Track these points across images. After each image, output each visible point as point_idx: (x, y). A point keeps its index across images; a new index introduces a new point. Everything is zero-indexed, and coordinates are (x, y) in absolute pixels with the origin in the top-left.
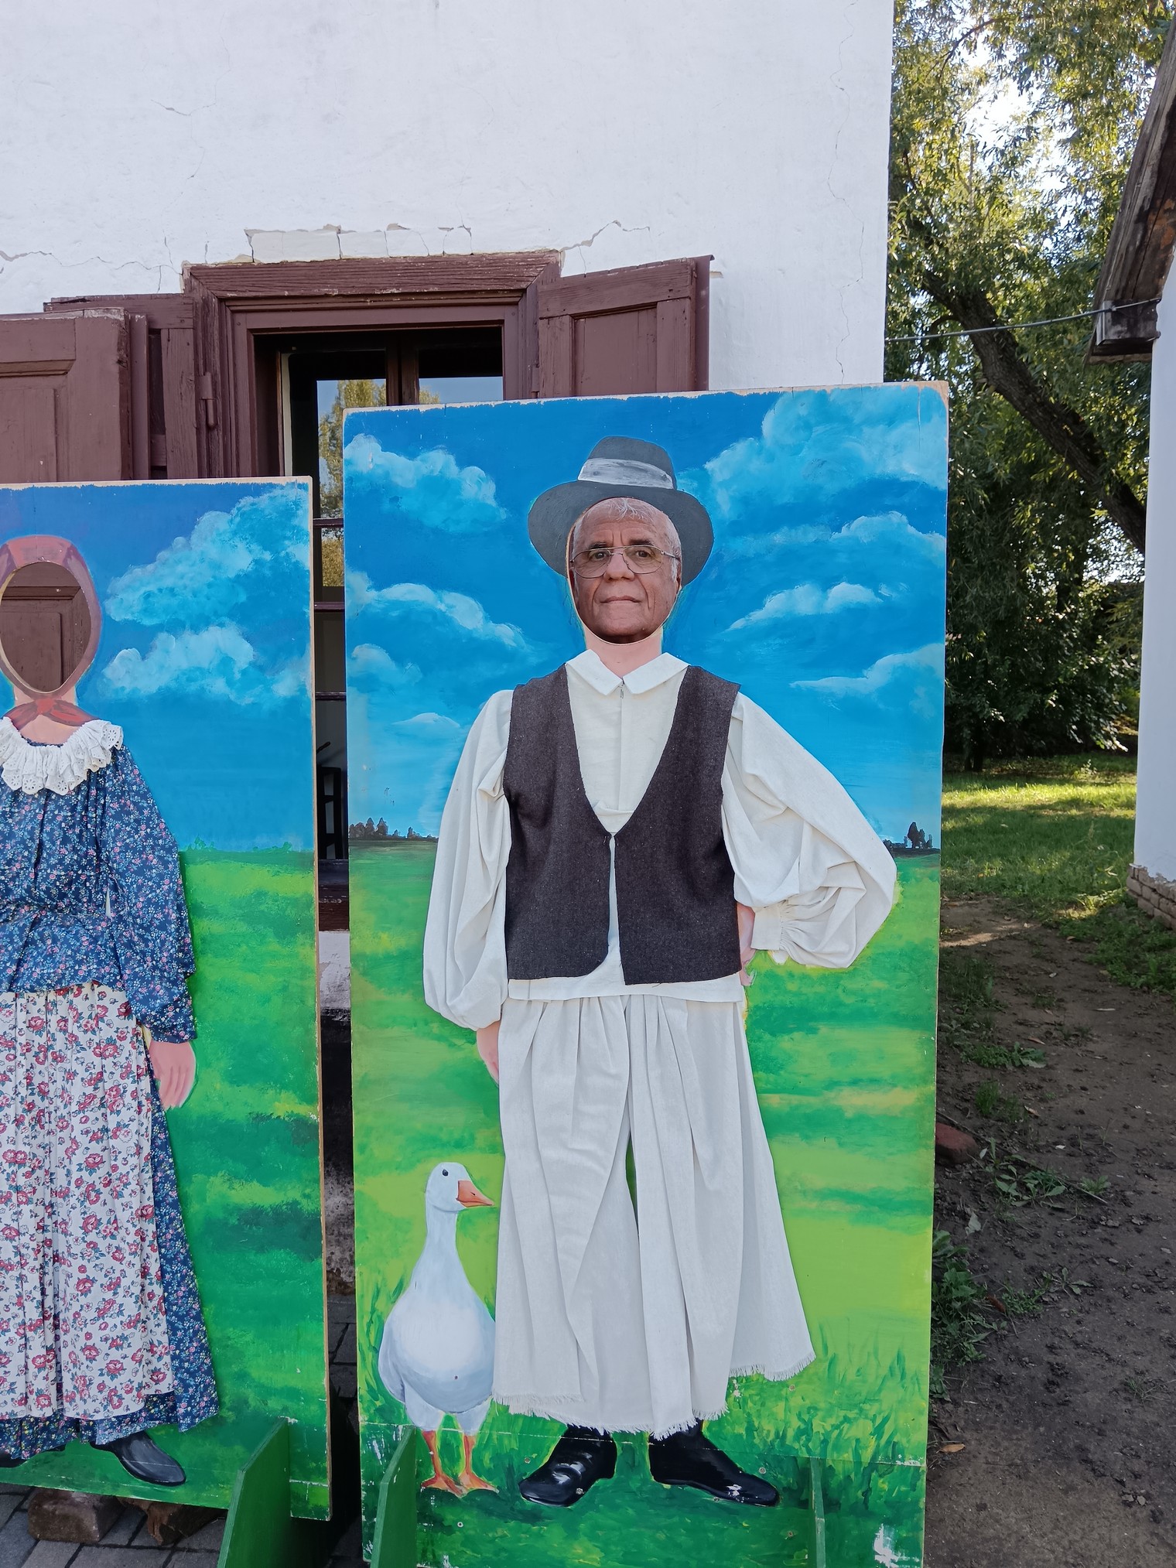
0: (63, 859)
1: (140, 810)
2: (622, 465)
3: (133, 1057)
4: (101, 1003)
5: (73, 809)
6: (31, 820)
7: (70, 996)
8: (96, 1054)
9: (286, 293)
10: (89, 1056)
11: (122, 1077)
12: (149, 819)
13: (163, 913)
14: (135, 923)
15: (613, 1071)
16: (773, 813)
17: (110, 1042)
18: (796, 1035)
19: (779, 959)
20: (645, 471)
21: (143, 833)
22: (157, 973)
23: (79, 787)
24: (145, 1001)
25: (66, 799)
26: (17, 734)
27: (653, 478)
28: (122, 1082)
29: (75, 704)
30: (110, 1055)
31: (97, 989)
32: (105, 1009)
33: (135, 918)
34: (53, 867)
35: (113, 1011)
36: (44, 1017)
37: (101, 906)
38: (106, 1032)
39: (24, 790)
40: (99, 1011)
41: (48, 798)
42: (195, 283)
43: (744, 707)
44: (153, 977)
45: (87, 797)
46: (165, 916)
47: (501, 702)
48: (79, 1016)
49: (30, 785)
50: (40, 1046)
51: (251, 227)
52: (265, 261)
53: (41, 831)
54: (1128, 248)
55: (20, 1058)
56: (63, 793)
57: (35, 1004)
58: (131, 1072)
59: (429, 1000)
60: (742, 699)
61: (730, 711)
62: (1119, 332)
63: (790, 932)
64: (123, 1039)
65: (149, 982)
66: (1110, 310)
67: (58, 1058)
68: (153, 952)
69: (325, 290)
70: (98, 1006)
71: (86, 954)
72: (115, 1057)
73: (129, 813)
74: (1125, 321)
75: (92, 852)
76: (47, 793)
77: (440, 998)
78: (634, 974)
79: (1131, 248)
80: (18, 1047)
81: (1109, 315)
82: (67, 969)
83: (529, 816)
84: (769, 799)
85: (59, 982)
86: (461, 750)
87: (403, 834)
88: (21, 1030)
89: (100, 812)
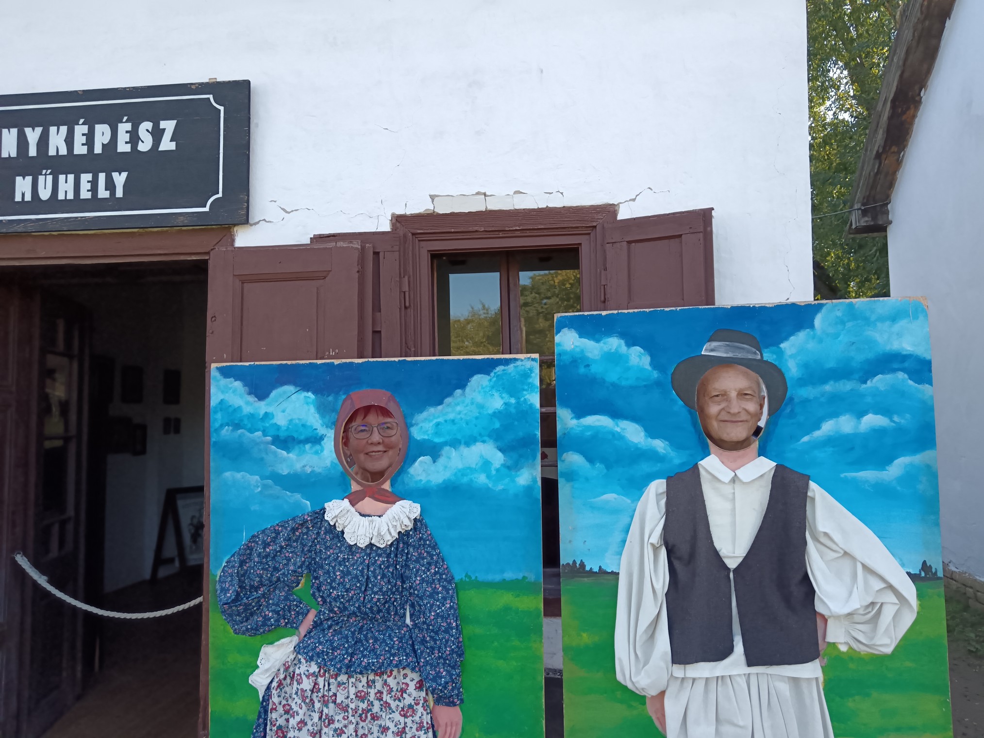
0: (382, 588)
1: (431, 556)
2: (728, 345)
3: (424, 717)
4: (404, 681)
5: (388, 556)
6: (361, 563)
7: (385, 677)
8: (401, 715)
9: (453, 230)
10: (397, 716)
11: (417, 730)
12: (437, 562)
13: (447, 622)
14: (428, 629)
15: (741, 723)
16: (836, 555)
17: (410, 706)
18: (857, 698)
19: (843, 648)
20: (743, 349)
21: (433, 571)
22: (442, 661)
23: (392, 543)
24: (434, 680)
25: (384, 550)
26: (353, 509)
27: (746, 352)
28: (417, 733)
29: (390, 490)
30: (410, 716)
31: (402, 672)
32: (407, 685)
33: (428, 626)
34: (376, 593)
35: (412, 686)
36: (365, 690)
37: (402, 617)
38: (408, 700)
39: (358, 544)
40: (404, 686)
41: (371, 549)
42: (398, 225)
43: (814, 488)
44: (438, 664)
45: (397, 549)
46: (448, 624)
47: (658, 486)
48: (390, 690)
49: (362, 541)
50: (363, 710)
51: (432, 194)
52: (441, 212)
53: (368, 570)
54: (870, 173)
55: (351, 718)
56: (382, 546)
57: (360, 682)
58: (423, 727)
59: (619, 677)
60: (812, 485)
61: (807, 493)
62: (867, 221)
63: (851, 632)
64: (417, 704)
65: (436, 667)
66: (860, 209)
67: (375, 718)
68: (440, 647)
69: (476, 228)
70: (403, 683)
71: (398, 649)
72: (413, 717)
73: (423, 558)
74: (869, 215)
75: (399, 583)
76: (371, 545)
77: (628, 676)
78: (752, 660)
79: (872, 174)
80: (350, 710)
81: (860, 212)
82: (385, 659)
83: (679, 559)
84: (834, 547)
85: (380, 668)
86: (632, 517)
87: (596, 569)
88: (352, 699)
89: (405, 558)
